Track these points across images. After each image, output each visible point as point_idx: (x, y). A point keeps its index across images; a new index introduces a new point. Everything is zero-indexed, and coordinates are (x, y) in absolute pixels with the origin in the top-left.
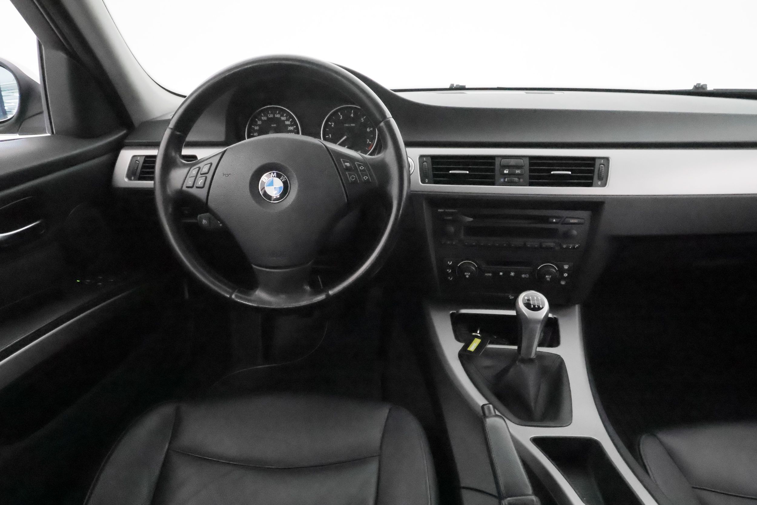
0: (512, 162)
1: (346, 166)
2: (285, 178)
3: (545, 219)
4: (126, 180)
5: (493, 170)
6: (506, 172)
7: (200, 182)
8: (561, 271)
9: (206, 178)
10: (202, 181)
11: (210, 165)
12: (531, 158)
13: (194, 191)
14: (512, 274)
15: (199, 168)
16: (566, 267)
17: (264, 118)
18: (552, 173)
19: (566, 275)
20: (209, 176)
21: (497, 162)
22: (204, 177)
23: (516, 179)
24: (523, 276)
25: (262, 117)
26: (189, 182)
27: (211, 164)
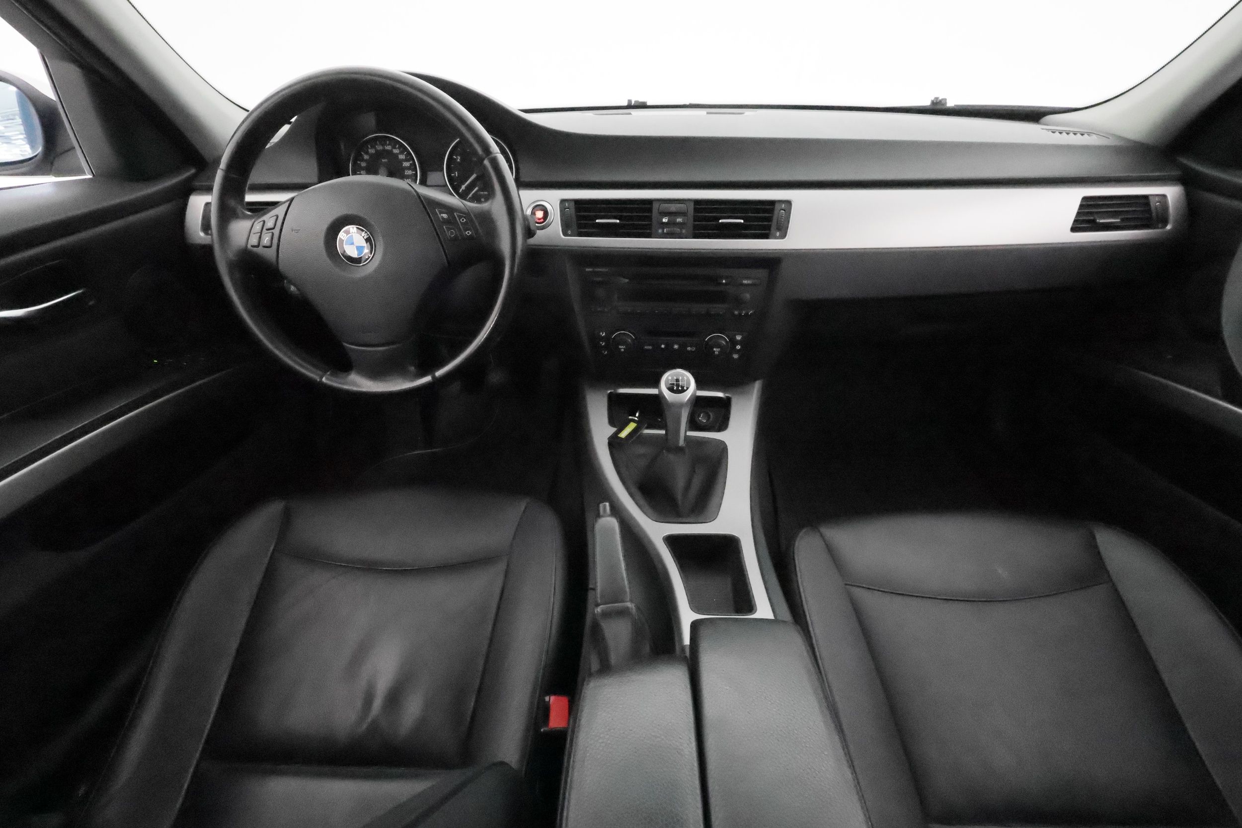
0: (673, 208)
1: (442, 217)
2: (368, 235)
3: (715, 280)
4: (202, 234)
5: (650, 218)
6: (665, 220)
7: (266, 240)
8: (734, 342)
9: (273, 234)
10: (268, 238)
11: (275, 217)
12: (697, 202)
13: (260, 250)
14: (676, 347)
15: (264, 222)
16: (739, 338)
17: (372, 151)
18: (720, 221)
19: (738, 347)
20: (276, 231)
21: (655, 206)
22: (271, 234)
23: (678, 230)
24: (689, 349)
25: (369, 150)
26: (254, 240)
27: (277, 217)
